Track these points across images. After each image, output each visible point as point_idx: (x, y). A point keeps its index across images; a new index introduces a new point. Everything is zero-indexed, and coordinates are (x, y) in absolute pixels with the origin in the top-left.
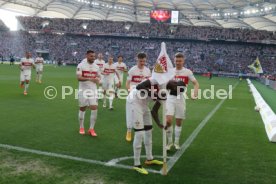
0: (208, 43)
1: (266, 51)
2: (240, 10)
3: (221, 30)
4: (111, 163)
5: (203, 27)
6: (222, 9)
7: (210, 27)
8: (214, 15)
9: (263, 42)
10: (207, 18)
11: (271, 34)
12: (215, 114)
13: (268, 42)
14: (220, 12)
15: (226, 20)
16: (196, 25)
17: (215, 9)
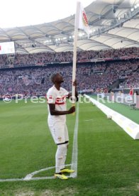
0: (45, 67)
1: (95, 69)
2: (69, 35)
3: (55, 54)
4: (28, 178)
5: (38, 54)
6: (53, 35)
7: (44, 53)
8: (47, 42)
9: (92, 61)
10: (40, 45)
11: (97, 53)
12: (79, 127)
13: (95, 60)
14: (52, 38)
15: (58, 45)
16: (31, 52)
17: (47, 36)
